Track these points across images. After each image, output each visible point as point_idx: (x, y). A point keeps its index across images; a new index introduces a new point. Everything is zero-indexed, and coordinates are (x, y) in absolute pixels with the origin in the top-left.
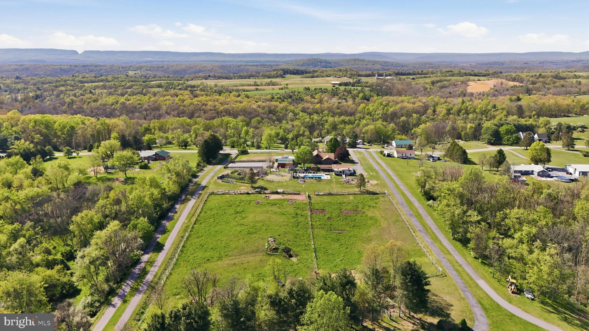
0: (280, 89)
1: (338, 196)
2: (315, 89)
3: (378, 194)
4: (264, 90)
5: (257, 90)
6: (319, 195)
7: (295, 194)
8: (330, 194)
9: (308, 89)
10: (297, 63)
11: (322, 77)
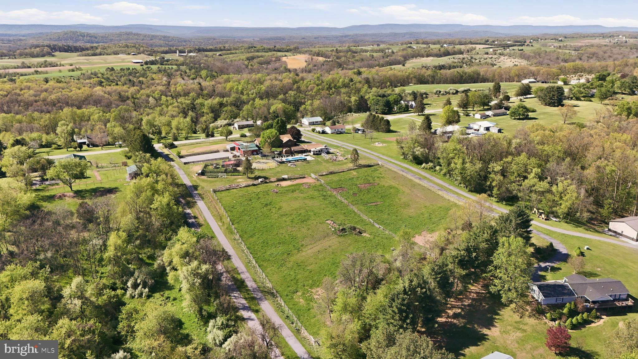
0: (69, 71)
1: (341, 174)
2: (121, 69)
3: (373, 166)
4: (47, 73)
5: (37, 74)
6: (323, 175)
7: (301, 178)
8: (332, 173)
9: (112, 69)
10: (48, 37)
11: (107, 55)
